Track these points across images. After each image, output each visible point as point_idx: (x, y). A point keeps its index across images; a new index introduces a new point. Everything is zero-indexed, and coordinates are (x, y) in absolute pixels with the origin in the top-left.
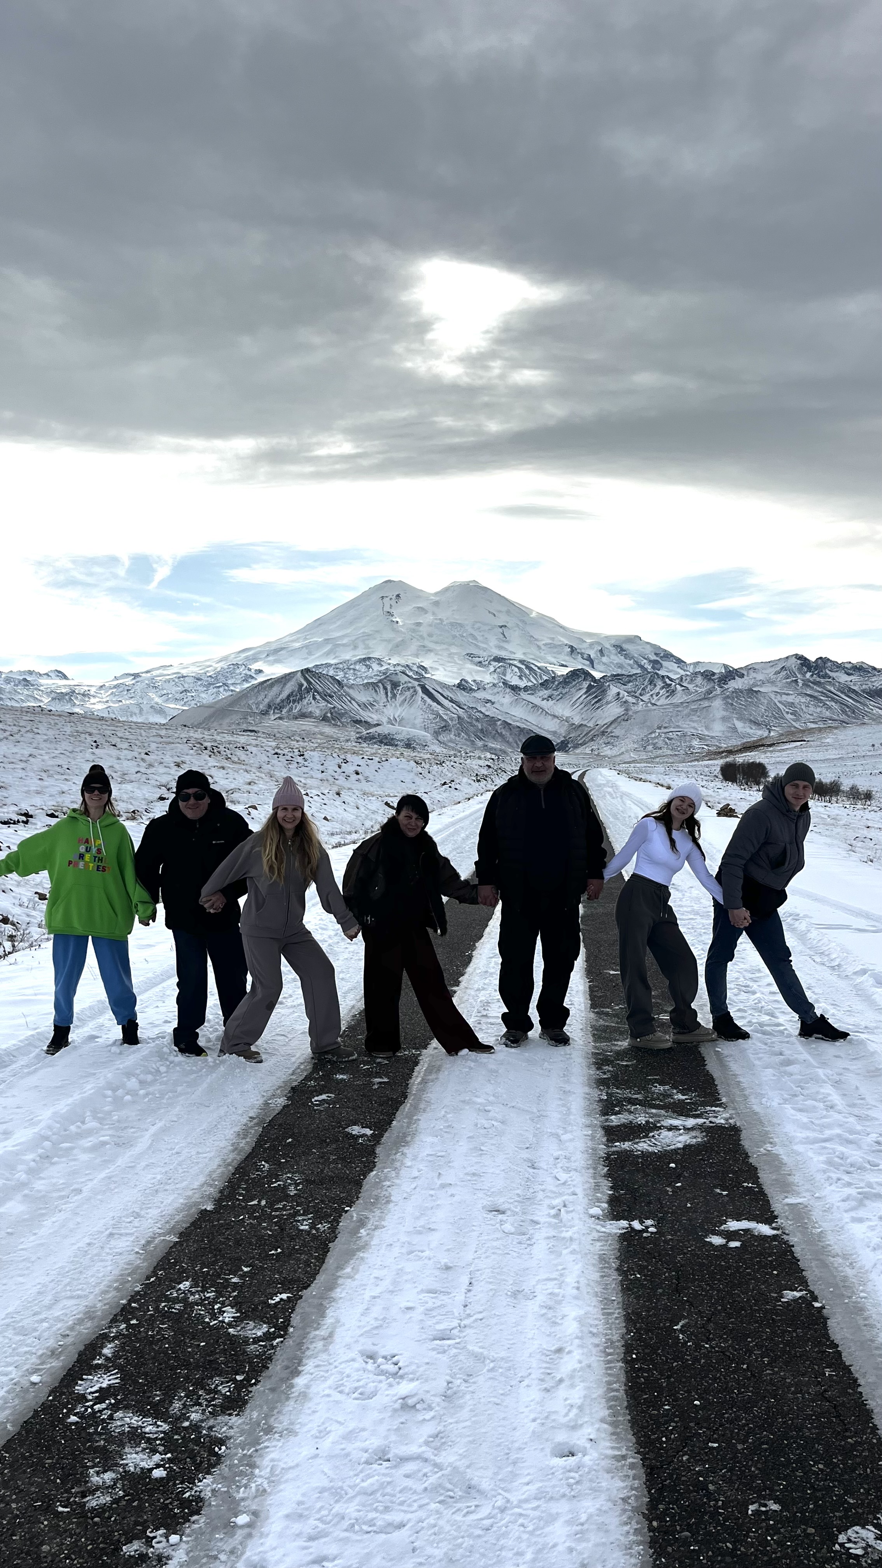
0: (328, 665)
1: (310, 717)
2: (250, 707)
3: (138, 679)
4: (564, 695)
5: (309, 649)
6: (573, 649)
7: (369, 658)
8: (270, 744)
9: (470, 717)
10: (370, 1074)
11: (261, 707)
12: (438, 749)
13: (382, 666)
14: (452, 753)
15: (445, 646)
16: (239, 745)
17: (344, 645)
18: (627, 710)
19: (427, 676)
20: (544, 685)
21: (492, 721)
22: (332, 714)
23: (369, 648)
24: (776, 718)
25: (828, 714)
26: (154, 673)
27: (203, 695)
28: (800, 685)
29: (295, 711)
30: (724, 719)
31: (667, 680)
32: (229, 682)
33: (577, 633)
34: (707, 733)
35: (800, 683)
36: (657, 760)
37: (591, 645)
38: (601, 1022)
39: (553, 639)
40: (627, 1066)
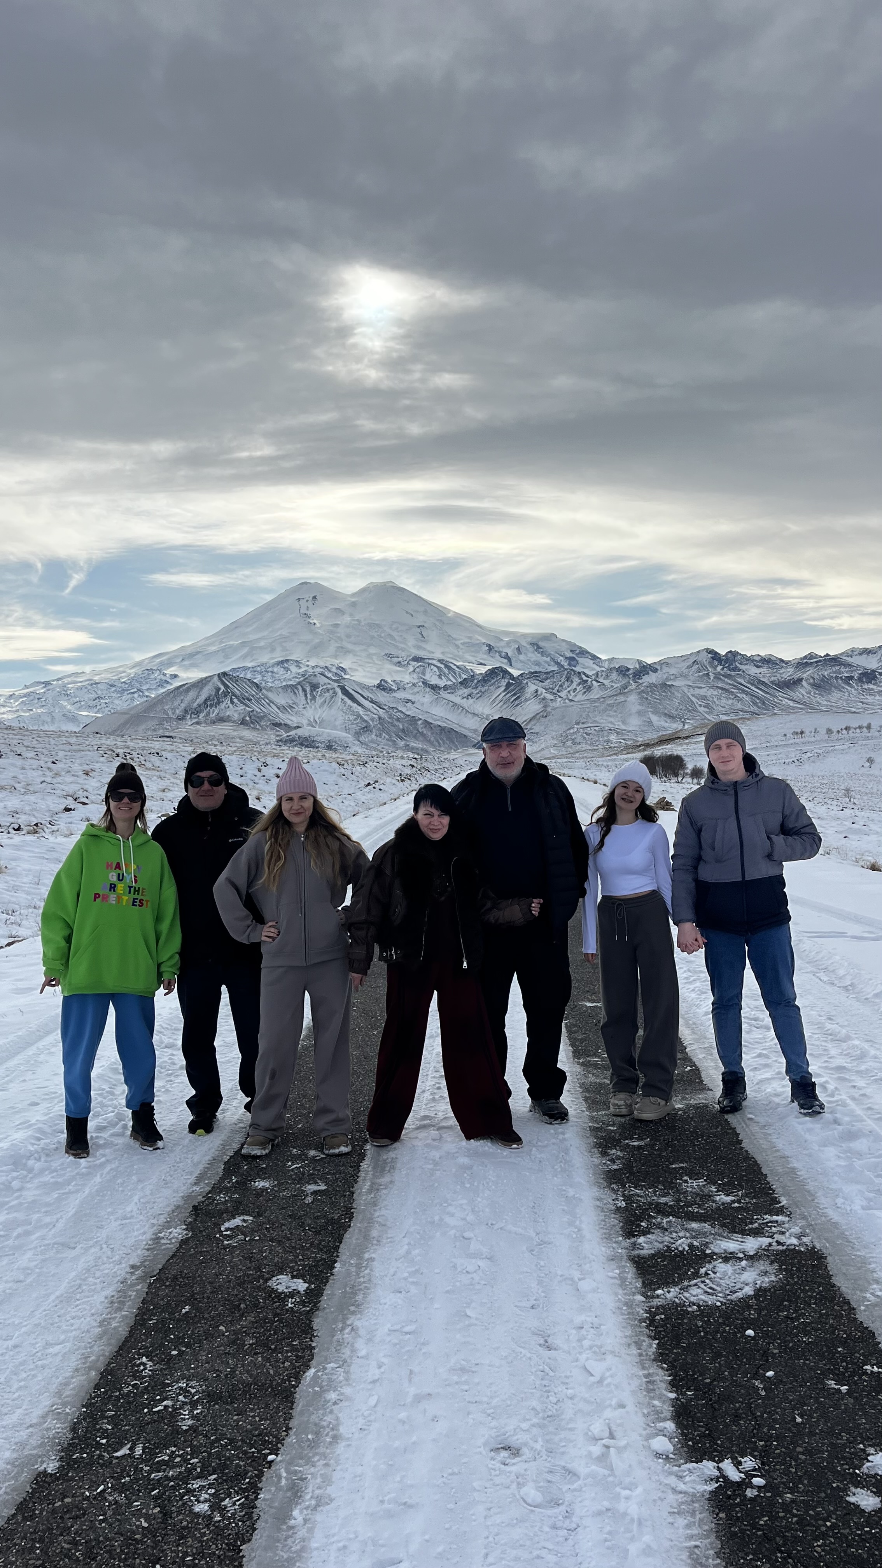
0: (245, 669)
1: (228, 721)
2: (165, 712)
3: (50, 687)
4: (483, 693)
5: (226, 653)
6: (490, 648)
7: (287, 661)
8: (186, 749)
9: (391, 717)
10: (302, 1178)
11: (177, 712)
12: (360, 750)
13: (300, 668)
14: (374, 753)
15: (364, 647)
16: (153, 751)
17: (261, 648)
18: (545, 706)
19: (346, 677)
20: (464, 683)
21: (413, 720)
22: (250, 717)
23: (287, 650)
24: (689, 711)
25: (739, 706)
26: (65, 681)
27: (117, 702)
28: (712, 678)
29: (213, 716)
30: (639, 713)
31: (583, 676)
32: (144, 688)
33: (495, 631)
34: (623, 727)
35: (712, 676)
36: (577, 755)
37: (508, 643)
38: (592, 1079)
39: (470, 638)
40: (639, 1147)
